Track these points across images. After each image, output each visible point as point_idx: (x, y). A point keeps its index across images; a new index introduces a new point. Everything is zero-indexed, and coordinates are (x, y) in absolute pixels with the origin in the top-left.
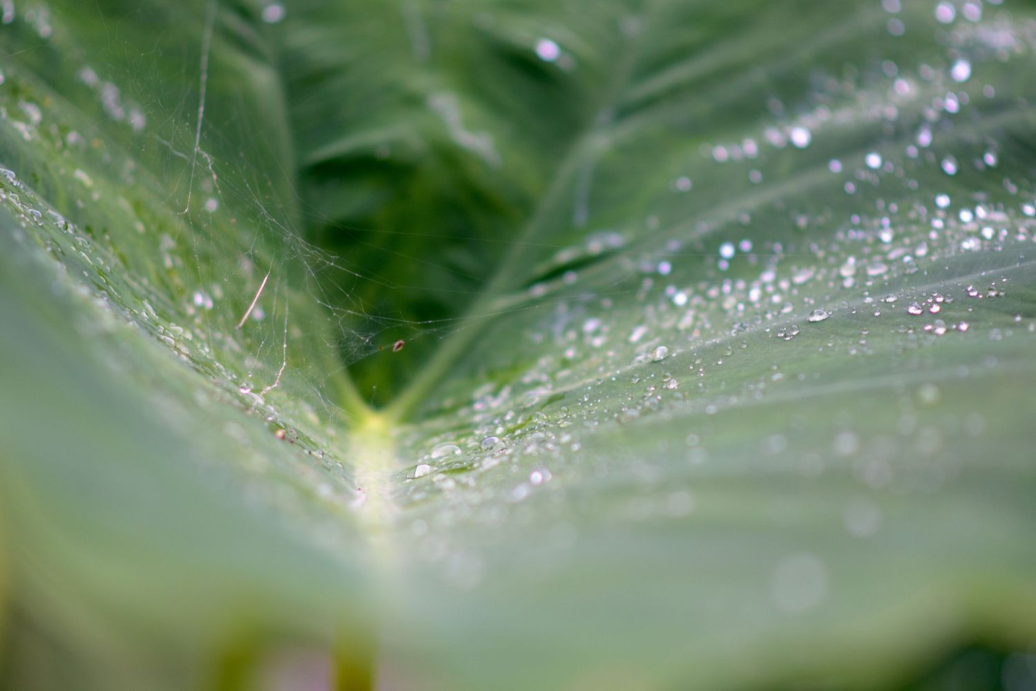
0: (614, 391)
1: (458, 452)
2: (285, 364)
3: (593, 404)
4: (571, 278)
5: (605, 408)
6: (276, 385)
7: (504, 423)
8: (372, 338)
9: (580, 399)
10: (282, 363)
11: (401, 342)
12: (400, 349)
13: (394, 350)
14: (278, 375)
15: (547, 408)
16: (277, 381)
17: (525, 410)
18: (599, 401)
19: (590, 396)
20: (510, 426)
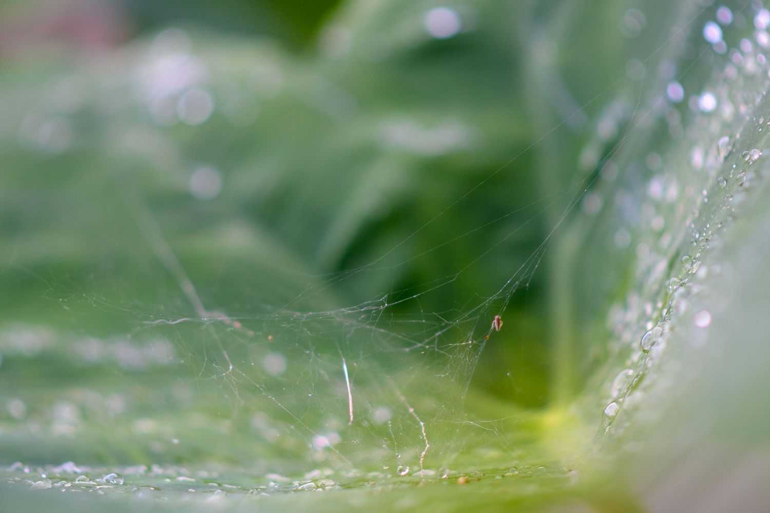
0: (714, 208)
1: (631, 372)
2: (422, 424)
3: (705, 233)
5: (717, 224)
6: (428, 446)
7: (649, 319)
8: (473, 338)
9: (692, 240)
10: (418, 424)
11: (497, 317)
12: (501, 325)
13: (497, 330)
14: (423, 437)
15: (673, 273)
16: (427, 442)
17: (657, 293)
18: (708, 226)
19: (698, 230)
20: (655, 315)
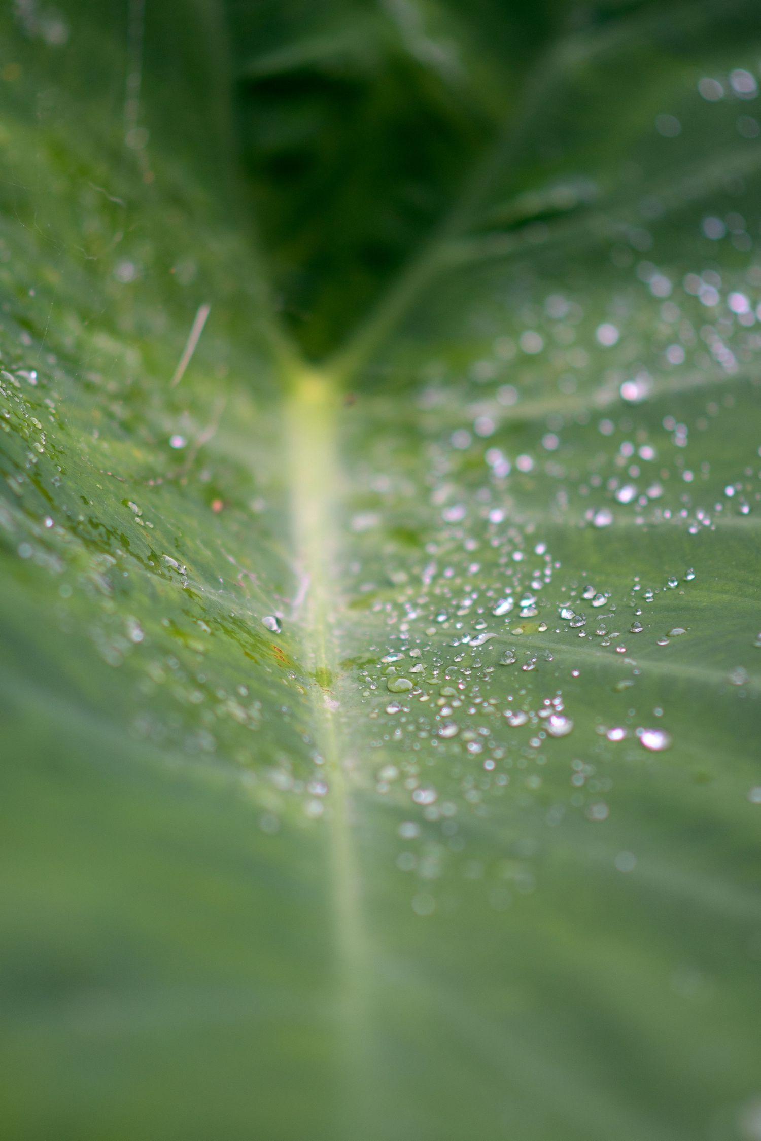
4: (537, 237)
